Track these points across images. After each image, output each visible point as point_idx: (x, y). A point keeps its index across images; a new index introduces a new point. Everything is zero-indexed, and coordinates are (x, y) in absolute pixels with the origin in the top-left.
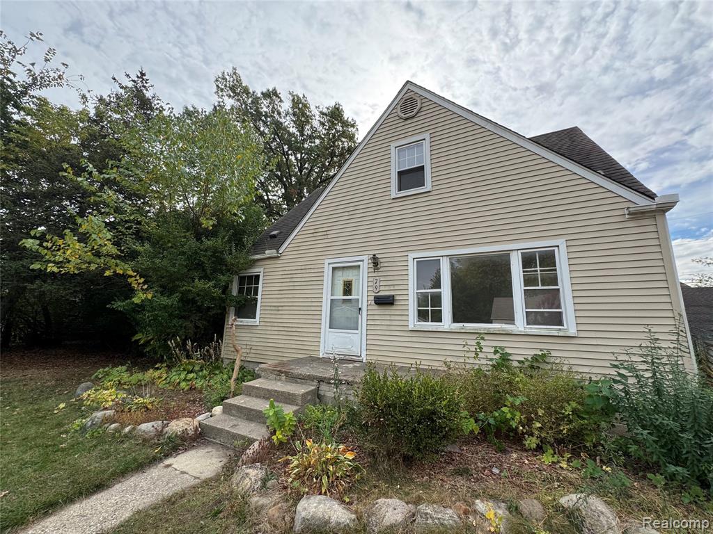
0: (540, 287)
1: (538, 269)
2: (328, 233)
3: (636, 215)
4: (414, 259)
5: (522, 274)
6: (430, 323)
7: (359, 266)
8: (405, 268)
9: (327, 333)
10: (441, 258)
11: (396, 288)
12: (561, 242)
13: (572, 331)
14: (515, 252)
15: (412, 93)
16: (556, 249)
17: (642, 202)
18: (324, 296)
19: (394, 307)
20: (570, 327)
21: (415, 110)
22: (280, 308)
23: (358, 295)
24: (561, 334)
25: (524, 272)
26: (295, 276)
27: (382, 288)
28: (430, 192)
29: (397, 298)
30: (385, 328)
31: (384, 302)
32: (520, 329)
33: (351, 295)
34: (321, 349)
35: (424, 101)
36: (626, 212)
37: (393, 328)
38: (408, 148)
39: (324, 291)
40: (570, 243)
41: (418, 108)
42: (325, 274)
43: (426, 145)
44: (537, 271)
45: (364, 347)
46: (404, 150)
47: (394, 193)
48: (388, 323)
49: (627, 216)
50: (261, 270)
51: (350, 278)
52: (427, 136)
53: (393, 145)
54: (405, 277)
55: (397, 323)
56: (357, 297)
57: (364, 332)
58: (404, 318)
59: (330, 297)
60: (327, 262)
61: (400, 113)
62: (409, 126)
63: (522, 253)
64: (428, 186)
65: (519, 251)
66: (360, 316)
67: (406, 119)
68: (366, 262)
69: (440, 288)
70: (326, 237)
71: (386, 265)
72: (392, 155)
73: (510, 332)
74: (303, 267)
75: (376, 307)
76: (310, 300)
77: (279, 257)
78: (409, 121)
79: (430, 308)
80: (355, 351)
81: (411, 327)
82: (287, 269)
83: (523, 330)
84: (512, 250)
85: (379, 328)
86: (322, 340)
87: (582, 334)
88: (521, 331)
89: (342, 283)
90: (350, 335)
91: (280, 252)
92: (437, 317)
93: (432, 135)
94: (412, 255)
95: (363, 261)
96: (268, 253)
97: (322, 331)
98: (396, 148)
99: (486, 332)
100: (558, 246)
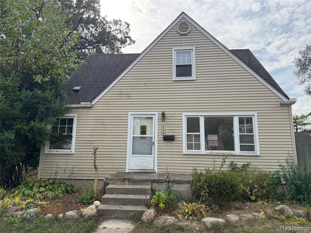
0: (246, 134)
1: (245, 125)
2: (130, 95)
3: (283, 105)
4: (185, 116)
5: (239, 127)
6: (194, 150)
7: (152, 118)
8: (181, 120)
9: (131, 157)
10: (200, 117)
11: (176, 131)
12: (255, 113)
13: (258, 153)
14: (236, 117)
15: (185, 20)
16: (253, 116)
17: (285, 100)
18: (128, 134)
19: (174, 142)
20: (257, 152)
21: (188, 31)
22: (93, 142)
23: (152, 135)
24: (254, 155)
25: (239, 126)
26: (105, 121)
27: (167, 131)
28: (195, 80)
29: (176, 136)
30: (169, 153)
31: (169, 139)
32: (237, 153)
33: (145, 135)
34: (127, 167)
35: (193, 27)
36: (279, 103)
37: (174, 153)
38: (182, 52)
39: (129, 132)
40: (259, 114)
41: (189, 30)
42: (129, 121)
43: (193, 53)
44: (244, 126)
45: (156, 164)
46: (180, 52)
47: (174, 78)
48: (171, 150)
49: (279, 105)
50: (76, 115)
51: (145, 124)
52: (194, 48)
53: (174, 48)
54: (181, 126)
55: (176, 150)
56: (151, 136)
57: (156, 156)
58: (180, 148)
59: (132, 136)
60: (130, 113)
61: (178, 30)
62: (184, 39)
63: (239, 117)
64: (194, 77)
65: (238, 116)
66: (153, 147)
67: (182, 35)
68: (157, 115)
69: (200, 132)
70: (129, 98)
71: (169, 118)
72: (173, 54)
73: (234, 155)
74: (112, 116)
75: (163, 142)
76: (118, 137)
77: (91, 107)
78: (184, 37)
79: (193, 142)
80: (150, 167)
81: (184, 153)
82: (98, 116)
83: (239, 153)
84: (235, 115)
85: (165, 153)
86: (127, 162)
87: (262, 155)
88: (238, 154)
89: (140, 126)
90: (147, 158)
91: (92, 104)
92: (198, 147)
93: (197, 48)
94: (184, 114)
95: (155, 115)
96: (83, 104)
97: (128, 156)
98: (175, 50)
99: (222, 154)
100: (254, 115)
